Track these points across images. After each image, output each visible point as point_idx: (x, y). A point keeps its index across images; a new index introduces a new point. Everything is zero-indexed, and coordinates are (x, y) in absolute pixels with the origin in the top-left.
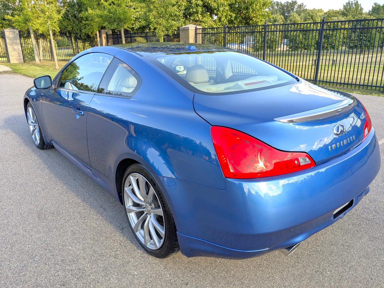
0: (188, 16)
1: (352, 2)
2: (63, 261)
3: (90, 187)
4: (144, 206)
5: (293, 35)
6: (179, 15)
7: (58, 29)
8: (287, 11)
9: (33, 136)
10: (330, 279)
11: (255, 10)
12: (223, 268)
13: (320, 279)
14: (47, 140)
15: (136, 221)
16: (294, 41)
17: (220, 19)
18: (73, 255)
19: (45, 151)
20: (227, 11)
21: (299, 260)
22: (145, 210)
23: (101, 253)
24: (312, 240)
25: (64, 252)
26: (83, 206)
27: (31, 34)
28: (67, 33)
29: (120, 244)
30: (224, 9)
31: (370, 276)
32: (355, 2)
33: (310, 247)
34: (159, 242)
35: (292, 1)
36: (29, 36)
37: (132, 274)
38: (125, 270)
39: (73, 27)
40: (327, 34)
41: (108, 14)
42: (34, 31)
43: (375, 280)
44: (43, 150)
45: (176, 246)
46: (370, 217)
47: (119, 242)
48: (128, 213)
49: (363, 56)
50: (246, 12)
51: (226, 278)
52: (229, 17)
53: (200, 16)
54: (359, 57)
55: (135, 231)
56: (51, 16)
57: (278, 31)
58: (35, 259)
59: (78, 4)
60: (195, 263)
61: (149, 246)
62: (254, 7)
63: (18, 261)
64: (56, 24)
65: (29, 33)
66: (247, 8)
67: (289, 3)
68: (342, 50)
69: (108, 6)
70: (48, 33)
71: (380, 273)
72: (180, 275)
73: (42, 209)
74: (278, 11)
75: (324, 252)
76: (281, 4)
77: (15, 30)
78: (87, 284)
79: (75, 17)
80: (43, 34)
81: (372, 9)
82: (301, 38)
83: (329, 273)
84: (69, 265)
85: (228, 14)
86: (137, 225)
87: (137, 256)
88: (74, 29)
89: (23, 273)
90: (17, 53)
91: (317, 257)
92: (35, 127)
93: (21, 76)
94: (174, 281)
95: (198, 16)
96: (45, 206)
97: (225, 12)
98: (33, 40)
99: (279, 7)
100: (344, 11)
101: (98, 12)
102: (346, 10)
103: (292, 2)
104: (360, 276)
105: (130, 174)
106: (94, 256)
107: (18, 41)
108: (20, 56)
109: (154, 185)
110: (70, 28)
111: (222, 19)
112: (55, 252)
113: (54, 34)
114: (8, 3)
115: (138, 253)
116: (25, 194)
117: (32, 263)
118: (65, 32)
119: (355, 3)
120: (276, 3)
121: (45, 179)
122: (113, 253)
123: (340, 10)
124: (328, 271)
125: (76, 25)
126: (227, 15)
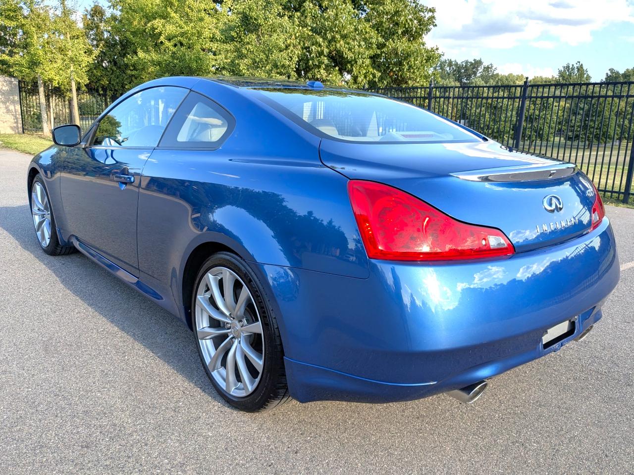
0: (303, 72)
1: (573, 65)
2: (86, 413)
3: (133, 311)
4: (229, 325)
5: (475, 113)
6: (289, 66)
7: (85, 80)
8: (466, 76)
9: (39, 233)
10: (537, 454)
11: (413, 68)
12: (357, 432)
13: (520, 453)
14: (63, 237)
15: (213, 352)
16: (476, 123)
17: (355, 79)
18: (105, 405)
19: (57, 257)
20: (368, 66)
21: (485, 425)
22: (229, 332)
23: (152, 404)
24: (506, 398)
25: (88, 400)
26: (121, 337)
27: (39, 86)
28: (100, 89)
29: (184, 392)
30: (363, 63)
31: (604, 452)
32: (577, 65)
33: (503, 407)
34: (252, 383)
35: (475, 60)
36: (34, 91)
37: (204, 434)
38: (193, 428)
39: (110, 79)
40: (531, 115)
41: (170, 60)
42: (45, 83)
43: (612, 457)
44: (55, 257)
45: (281, 385)
46: (604, 369)
47: (181, 389)
48: (200, 340)
49: (589, 154)
50: (398, 69)
51: (363, 446)
52: (371, 76)
53: (322, 71)
54: (582, 154)
55: (210, 369)
56: (76, 58)
57: (451, 98)
58: (39, 409)
59: (121, 43)
60: (310, 423)
61: (235, 391)
62: (411, 62)
63: (9, 411)
64: (83, 72)
65: (35, 85)
66: (400, 64)
67: (469, 63)
68: (555, 143)
69: (172, 48)
70: (67, 87)
71: (621, 449)
72: (285, 440)
73: (51, 338)
74: (451, 75)
75: (526, 416)
76: (456, 64)
77: (13, 79)
78: (127, 446)
79: (115, 64)
80: (59, 88)
81: (606, 78)
82: (489, 120)
83: (535, 445)
84: (97, 419)
85: (369, 71)
86: (214, 360)
87: (212, 411)
88: (112, 83)
89: (18, 428)
90: (12, 117)
91: (515, 423)
92: (44, 217)
93: (18, 153)
94: (276, 448)
95: (319, 71)
96: (56, 335)
97: (364, 68)
98: (41, 97)
99: (453, 69)
100: (559, 79)
101: (154, 56)
102: (563, 77)
103: (473, 62)
104: (587, 451)
105: (208, 271)
106: (139, 407)
107: (17, 98)
108: (17, 122)
109: (249, 283)
110: (105, 82)
111: (360, 79)
112: (73, 399)
113: (78, 89)
114: (5, 35)
115: (214, 406)
116: (24, 316)
117: (33, 413)
118: (96, 87)
119: (577, 67)
120: (447, 61)
121: (56, 297)
122: (172, 405)
123: (553, 77)
124: (534, 442)
125: (115, 76)
126: (366, 73)
